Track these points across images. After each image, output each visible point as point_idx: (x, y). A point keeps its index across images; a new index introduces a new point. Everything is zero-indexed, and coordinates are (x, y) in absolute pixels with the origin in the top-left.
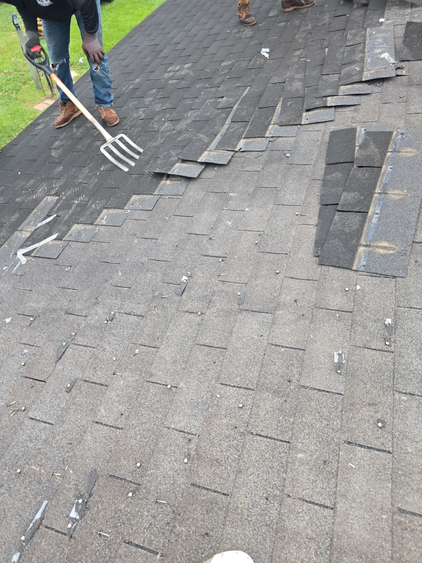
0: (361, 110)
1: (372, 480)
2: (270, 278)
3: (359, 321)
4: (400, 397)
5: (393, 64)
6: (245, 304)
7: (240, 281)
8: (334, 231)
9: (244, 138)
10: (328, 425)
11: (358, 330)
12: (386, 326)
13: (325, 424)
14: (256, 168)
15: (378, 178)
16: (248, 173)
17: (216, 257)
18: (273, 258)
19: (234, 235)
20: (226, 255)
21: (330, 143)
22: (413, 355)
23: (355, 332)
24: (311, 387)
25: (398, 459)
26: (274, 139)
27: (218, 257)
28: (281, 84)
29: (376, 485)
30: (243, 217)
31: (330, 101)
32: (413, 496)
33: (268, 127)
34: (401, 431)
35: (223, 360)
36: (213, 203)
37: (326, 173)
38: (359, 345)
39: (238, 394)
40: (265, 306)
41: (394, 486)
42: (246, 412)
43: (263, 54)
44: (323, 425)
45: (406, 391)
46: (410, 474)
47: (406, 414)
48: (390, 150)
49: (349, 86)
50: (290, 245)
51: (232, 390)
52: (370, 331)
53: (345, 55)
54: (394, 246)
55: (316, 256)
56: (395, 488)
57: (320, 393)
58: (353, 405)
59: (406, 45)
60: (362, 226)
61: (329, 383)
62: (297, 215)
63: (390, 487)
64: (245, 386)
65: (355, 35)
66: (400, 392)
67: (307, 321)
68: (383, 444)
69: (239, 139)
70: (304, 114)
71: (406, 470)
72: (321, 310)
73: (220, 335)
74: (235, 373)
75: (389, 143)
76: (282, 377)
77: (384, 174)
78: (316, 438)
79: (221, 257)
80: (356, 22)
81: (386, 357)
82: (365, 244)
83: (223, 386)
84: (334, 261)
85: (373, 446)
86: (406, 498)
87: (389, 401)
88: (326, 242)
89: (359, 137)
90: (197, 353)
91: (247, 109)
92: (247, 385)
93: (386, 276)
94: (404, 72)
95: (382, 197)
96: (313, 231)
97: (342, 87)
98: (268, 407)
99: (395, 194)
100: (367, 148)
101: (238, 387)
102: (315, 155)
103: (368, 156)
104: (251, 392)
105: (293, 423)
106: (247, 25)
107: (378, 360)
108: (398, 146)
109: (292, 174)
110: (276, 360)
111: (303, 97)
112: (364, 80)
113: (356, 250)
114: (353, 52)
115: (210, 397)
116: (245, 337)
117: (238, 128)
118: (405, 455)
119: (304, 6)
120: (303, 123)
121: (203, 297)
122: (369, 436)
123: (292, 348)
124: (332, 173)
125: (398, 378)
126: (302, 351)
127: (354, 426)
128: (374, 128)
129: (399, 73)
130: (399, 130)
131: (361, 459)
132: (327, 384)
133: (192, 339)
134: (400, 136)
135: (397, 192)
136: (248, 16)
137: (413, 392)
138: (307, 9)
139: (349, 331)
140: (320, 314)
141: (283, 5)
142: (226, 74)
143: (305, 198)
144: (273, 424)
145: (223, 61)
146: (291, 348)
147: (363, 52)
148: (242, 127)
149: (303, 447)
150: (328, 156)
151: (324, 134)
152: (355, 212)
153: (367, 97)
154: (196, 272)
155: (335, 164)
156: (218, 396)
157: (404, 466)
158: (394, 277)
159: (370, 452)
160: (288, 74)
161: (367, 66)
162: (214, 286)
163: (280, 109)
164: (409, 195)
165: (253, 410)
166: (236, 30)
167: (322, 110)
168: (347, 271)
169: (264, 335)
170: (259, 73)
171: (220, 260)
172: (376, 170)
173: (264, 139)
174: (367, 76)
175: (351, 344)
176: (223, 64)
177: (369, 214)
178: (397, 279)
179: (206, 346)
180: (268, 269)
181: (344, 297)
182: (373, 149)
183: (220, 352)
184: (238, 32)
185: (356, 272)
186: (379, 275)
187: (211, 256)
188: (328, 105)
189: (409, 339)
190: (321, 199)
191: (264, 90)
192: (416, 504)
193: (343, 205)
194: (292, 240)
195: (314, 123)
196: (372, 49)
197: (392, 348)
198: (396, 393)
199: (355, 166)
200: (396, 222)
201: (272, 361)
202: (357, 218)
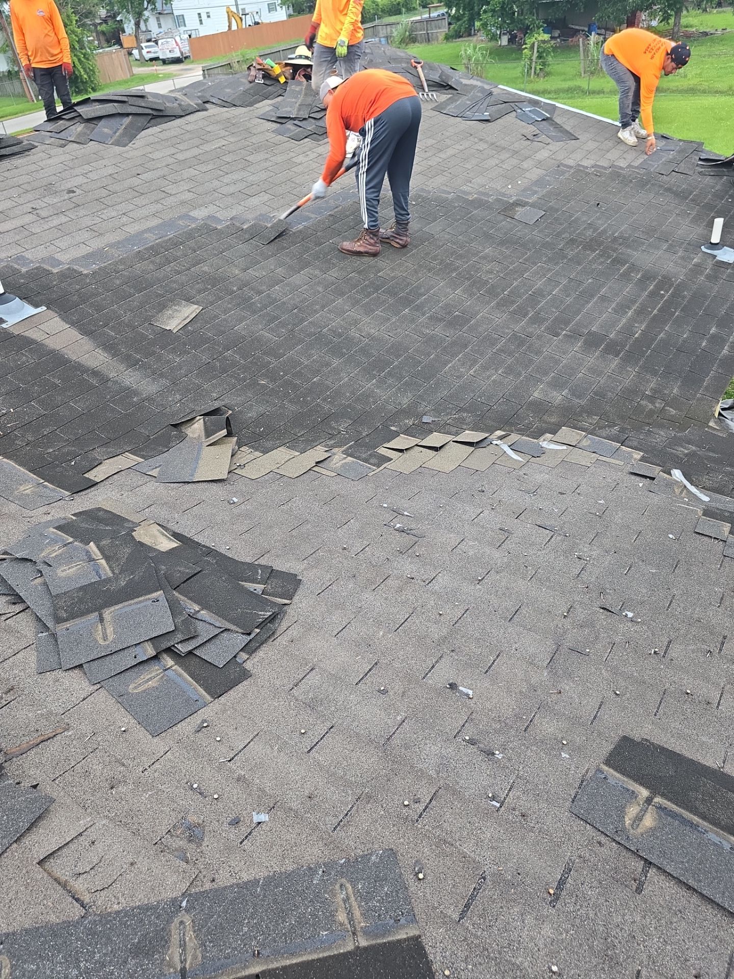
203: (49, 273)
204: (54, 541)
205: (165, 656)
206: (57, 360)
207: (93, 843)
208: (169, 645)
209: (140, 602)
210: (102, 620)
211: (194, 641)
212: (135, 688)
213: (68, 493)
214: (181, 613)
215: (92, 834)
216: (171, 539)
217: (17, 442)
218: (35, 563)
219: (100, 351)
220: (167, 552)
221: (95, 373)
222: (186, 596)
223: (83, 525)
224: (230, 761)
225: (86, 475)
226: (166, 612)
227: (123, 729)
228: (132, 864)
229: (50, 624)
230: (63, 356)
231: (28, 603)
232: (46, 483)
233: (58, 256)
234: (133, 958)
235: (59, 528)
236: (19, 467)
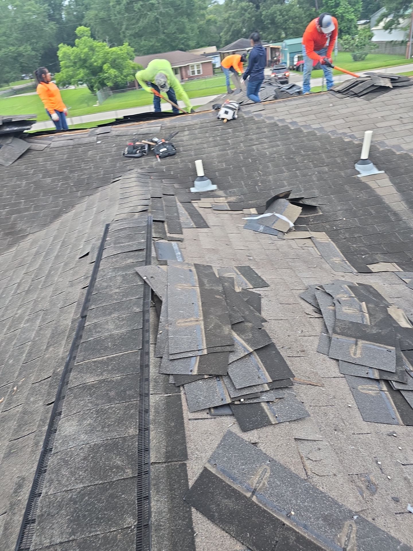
203: (394, 153)
204: (346, 292)
205: (383, 383)
206: (378, 201)
207: (320, 449)
208: (389, 379)
209: (380, 347)
210: (356, 344)
211: (403, 385)
212: (362, 389)
213: (356, 271)
214: (402, 366)
215: (320, 445)
216: (408, 322)
217: (340, 235)
218: (333, 298)
219: (403, 203)
220: (403, 328)
221: (395, 214)
222: (407, 358)
223: (362, 291)
224: (403, 465)
225: (368, 266)
226: (393, 361)
227: (349, 405)
228: (335, 475)
229: (330, 332)
230: (382, 199)
231: (324, 316)
232: (346, 261)
233: (403, 146)
234: (322, 520)
235: (349, 286)
236: (337, 248)
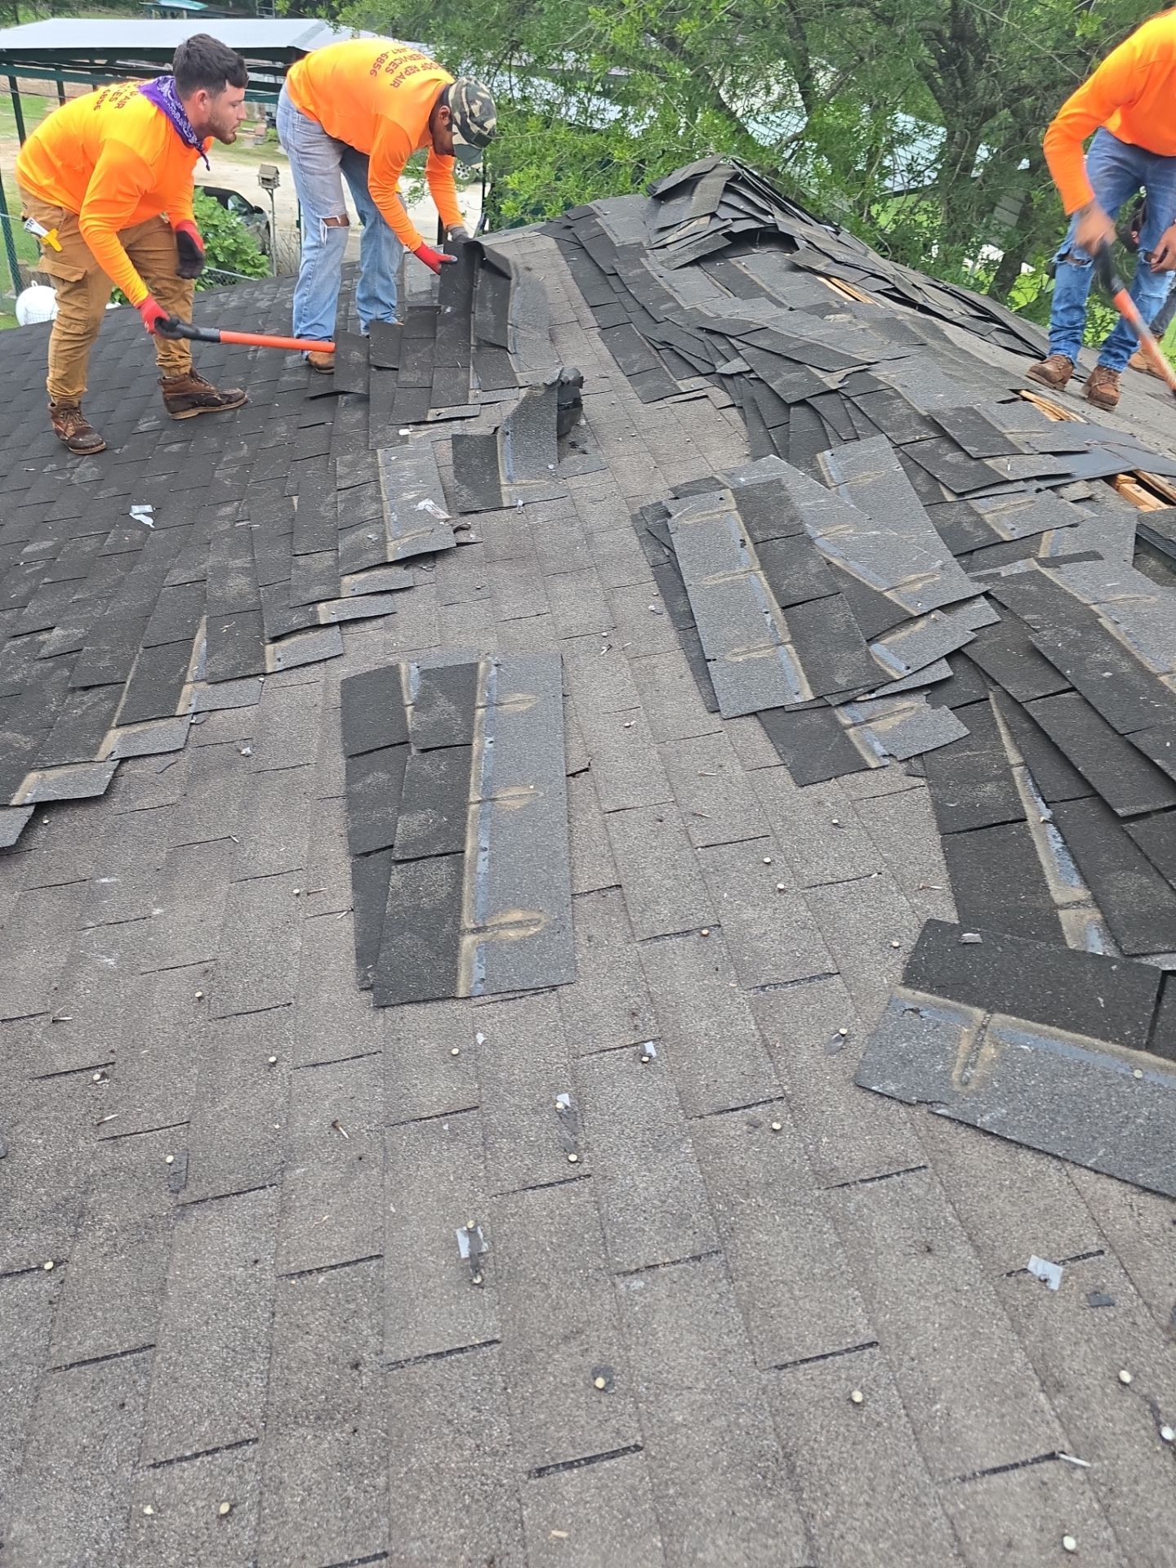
0: (402, 625)
1: (615, 1548)
2: (255, 1082)
3: (500, 1123)
4: (628, 1287)
5: (447, 520)
6: (192, 1185)
7: (166, 1119)
8: (397, 913)
9: (118, 726)
10: (478, 1446)
11: (501, 1149)
12: (560, 1114)
13: (470, 1449)
14: (165, 798)
15: (470, 769)
16: (144, 815)
17: (81, 1070)
18: (254, 1026)
19: (129, 992)
20: (113, 1056)
21: (346, 707)
22: (634, 1166)
23: (495, 1157)
24: (417, 1354)
25: (659, 1457)
26: (201, 717)
27: (90, 1068)
28: (197, 585)
29: (627, 1557)
30: (149, 934)
31: (325, 613)
32: (713, 1542)
33: (180, 690)
34: (651, 1377)
35: (148, 1385)
36: (49, 917)
37: (351, 779)
38: (511, 1188)
39: (211, 1474)
40: (254, 1169)
41: (666, 1539)
42: (243, 1524)
43: (137, 517)
44: (467, 1453)
45: (637, 1263)
46: (693, 1483)
47: (650, 1324)
48: (480, 704)
49: (362, 576)
50: (292, 976)
51: (189, 1470)
52: (528, 1143)
53: (341, 507)
54: (537, 916)
55: (366, 989)
56: (670, 1542)
57: (441, 1363)
58: (527, 1358)
59: (463, 482)
60: (458, 885)
61: (460, 1323)
62: (298, 895)
63: (659, 1545)
64: (230, 1438)
65: (353, 465)
66: (625, 1274)
67: (374, 1172)
68: (618, 1432)
69: (104, 728)
70: (269, 648)
71: (683, 1478)
72: (402, 1127)
73: (127, 1310)
74: (193, 1411)
75: (475, 689)
76: (334, 1363)
77: (479, 758)
78: (456, 1500)
79: (98, 1067)
80: (351, 438)
81: (577, 1195)
82: (473, 926)
83: (158, 1471)
84: (411, 989)
85: (598, 1451)
86: (700, 1555)
87: (607, 1307)
88: (384, 947)
89: (408, 685)
90: (58, 1398)
91: (112, 652)
92: (235, 1431)
93: (537, 991)
94: (473, 537)
95: (486, 811)
96: (346, 926)
97: (346, 579)
98: (308, 1473)
99: (512, 798)
100: (430, 706)
101: (208, 1453)
102: (316, 741)
103: (436, 724)
104: (249, 1450)
105: (387, 1489)
106: (82, 452)
107: (563, 1209)
108: (495, 692)
109: (266, 796)
110: (310, 1318)
111: (258, 610)
112: (391, 559)
113: (458, 947)
114: (357, 501)
115: (123, 1525)
116: (207, 1286)
117: (95, 705)
118: (672, 1437)
119: (222, 408)
120: (269, 670)
121: (56, 1210)
122: (582, 1427)
123: (347, 1264)
124: (365, 775)
125: (614, 1237)
126: (374, 1263)
127: (542, 1417)
128: (436, 660)
129: (464, 540)
130: (489, 658)
131: (576, 1504)
132: (455, 1329)
133: (34, 1359)
134: (494, 671)
135: (514, 791)
136: (81, 432)
137: (654, 1260)
138: (232, 413)
139: (482, 1159)
140: (403, 1138)
141: (167, 405)
142: (41, 574)
143: (310, 848)
144: (332, 1521)
145: (27, 542)
146: (344, 1265)
147: (379, 500)
148: (107, 699)
149: (426, 1547)
150: (347, 737)
151: (326, 688)
152: (437, 856)
153: (405, 595)
154: (21, 1136)
155: (366, 753)
156: (148, 1510)
157: (677, 1469)
158: (554, 988)
159: (593, 1471)
160: (212, 561)
161: (393, 529)
162: (87, 1163)
163: (205, 644)
164: (542, 794)
165: (265, 1504)
166: (54, 466)
167: (311, 634)
168: (448, 1004)
169: (264, 1256)
170: (135, 563)
171: (97, 1077)
172: (460, 751)
173: (174, 719)
174: (395, 551)
175: (493, 1192)
176: (27, 549)
177: (468, 852)
178: (560, 989)
179: (84, 1363)
180: (243, 1061)
181: (453, 1072)
182: (444, 706)
183: (136, 1363)
184: (59, 471)
185: (467, 1002)
186: (522, 994)
187: (66, 1073)
188: (322, 622)
189: (616, 1129)
190: (351, 844)
191: (155, 602)
192: (725, 1559)
193: (404, 847)
194: (296, 965)
195: (296, 667)
196: (395, 495)
197: (586, 1166)
198: (617, 1280)
199: (414, 750)
200: (529, 860)
201: (298, 1326)
202: (441, 870)
